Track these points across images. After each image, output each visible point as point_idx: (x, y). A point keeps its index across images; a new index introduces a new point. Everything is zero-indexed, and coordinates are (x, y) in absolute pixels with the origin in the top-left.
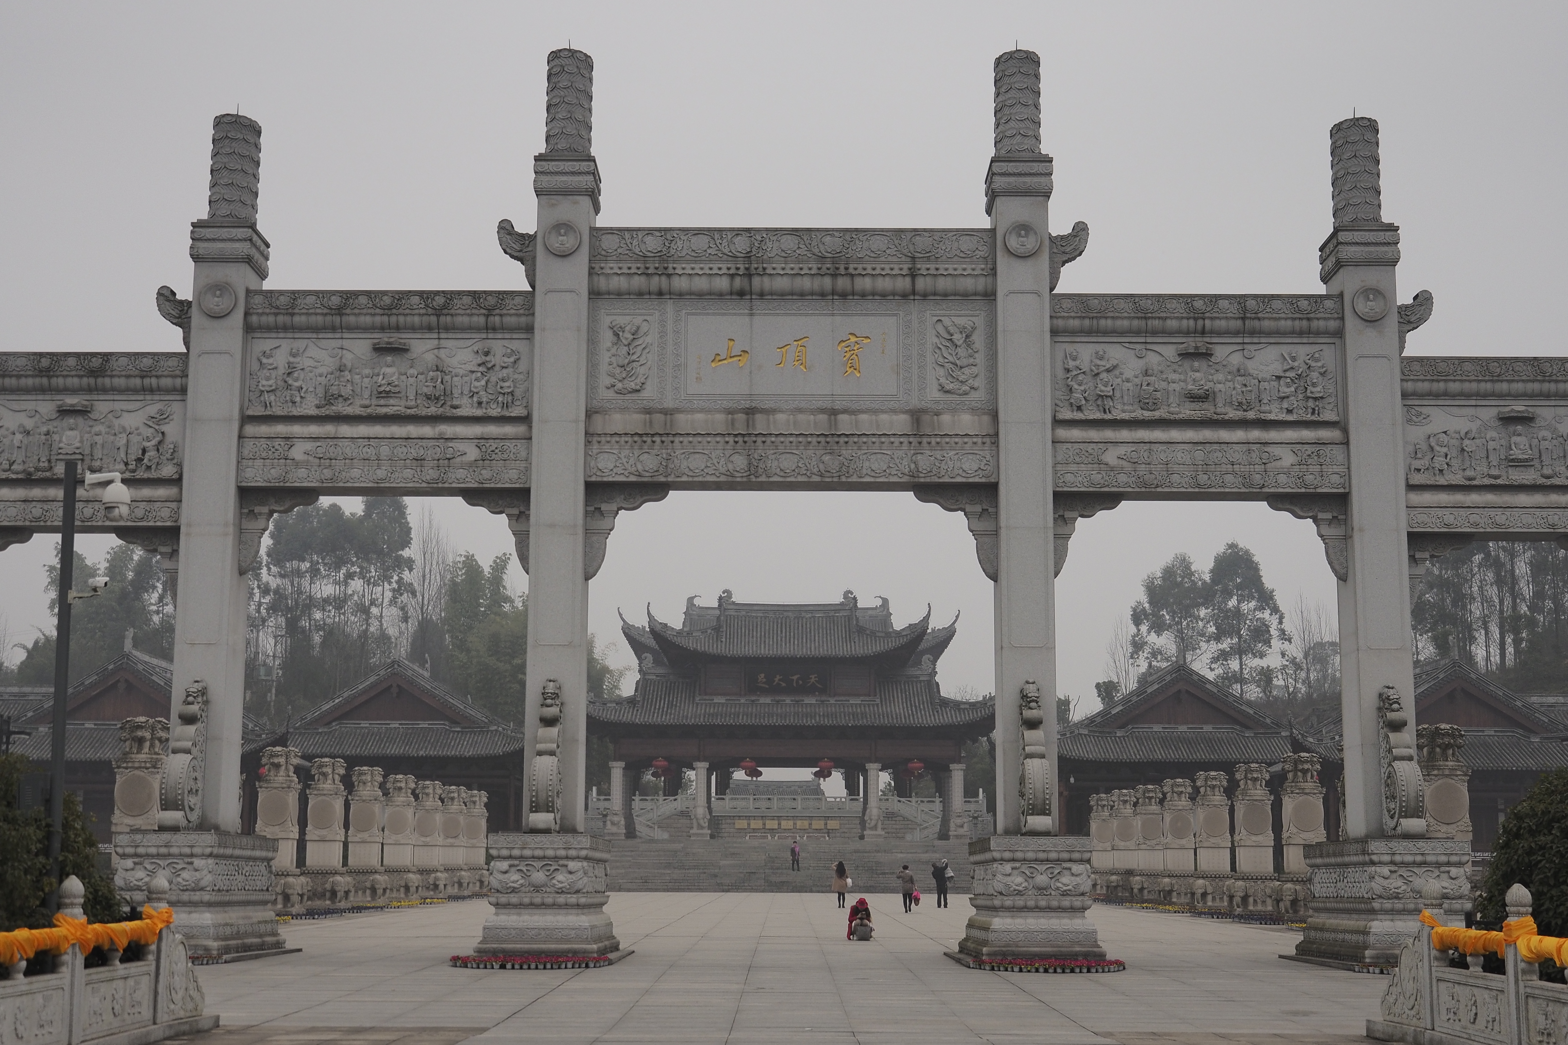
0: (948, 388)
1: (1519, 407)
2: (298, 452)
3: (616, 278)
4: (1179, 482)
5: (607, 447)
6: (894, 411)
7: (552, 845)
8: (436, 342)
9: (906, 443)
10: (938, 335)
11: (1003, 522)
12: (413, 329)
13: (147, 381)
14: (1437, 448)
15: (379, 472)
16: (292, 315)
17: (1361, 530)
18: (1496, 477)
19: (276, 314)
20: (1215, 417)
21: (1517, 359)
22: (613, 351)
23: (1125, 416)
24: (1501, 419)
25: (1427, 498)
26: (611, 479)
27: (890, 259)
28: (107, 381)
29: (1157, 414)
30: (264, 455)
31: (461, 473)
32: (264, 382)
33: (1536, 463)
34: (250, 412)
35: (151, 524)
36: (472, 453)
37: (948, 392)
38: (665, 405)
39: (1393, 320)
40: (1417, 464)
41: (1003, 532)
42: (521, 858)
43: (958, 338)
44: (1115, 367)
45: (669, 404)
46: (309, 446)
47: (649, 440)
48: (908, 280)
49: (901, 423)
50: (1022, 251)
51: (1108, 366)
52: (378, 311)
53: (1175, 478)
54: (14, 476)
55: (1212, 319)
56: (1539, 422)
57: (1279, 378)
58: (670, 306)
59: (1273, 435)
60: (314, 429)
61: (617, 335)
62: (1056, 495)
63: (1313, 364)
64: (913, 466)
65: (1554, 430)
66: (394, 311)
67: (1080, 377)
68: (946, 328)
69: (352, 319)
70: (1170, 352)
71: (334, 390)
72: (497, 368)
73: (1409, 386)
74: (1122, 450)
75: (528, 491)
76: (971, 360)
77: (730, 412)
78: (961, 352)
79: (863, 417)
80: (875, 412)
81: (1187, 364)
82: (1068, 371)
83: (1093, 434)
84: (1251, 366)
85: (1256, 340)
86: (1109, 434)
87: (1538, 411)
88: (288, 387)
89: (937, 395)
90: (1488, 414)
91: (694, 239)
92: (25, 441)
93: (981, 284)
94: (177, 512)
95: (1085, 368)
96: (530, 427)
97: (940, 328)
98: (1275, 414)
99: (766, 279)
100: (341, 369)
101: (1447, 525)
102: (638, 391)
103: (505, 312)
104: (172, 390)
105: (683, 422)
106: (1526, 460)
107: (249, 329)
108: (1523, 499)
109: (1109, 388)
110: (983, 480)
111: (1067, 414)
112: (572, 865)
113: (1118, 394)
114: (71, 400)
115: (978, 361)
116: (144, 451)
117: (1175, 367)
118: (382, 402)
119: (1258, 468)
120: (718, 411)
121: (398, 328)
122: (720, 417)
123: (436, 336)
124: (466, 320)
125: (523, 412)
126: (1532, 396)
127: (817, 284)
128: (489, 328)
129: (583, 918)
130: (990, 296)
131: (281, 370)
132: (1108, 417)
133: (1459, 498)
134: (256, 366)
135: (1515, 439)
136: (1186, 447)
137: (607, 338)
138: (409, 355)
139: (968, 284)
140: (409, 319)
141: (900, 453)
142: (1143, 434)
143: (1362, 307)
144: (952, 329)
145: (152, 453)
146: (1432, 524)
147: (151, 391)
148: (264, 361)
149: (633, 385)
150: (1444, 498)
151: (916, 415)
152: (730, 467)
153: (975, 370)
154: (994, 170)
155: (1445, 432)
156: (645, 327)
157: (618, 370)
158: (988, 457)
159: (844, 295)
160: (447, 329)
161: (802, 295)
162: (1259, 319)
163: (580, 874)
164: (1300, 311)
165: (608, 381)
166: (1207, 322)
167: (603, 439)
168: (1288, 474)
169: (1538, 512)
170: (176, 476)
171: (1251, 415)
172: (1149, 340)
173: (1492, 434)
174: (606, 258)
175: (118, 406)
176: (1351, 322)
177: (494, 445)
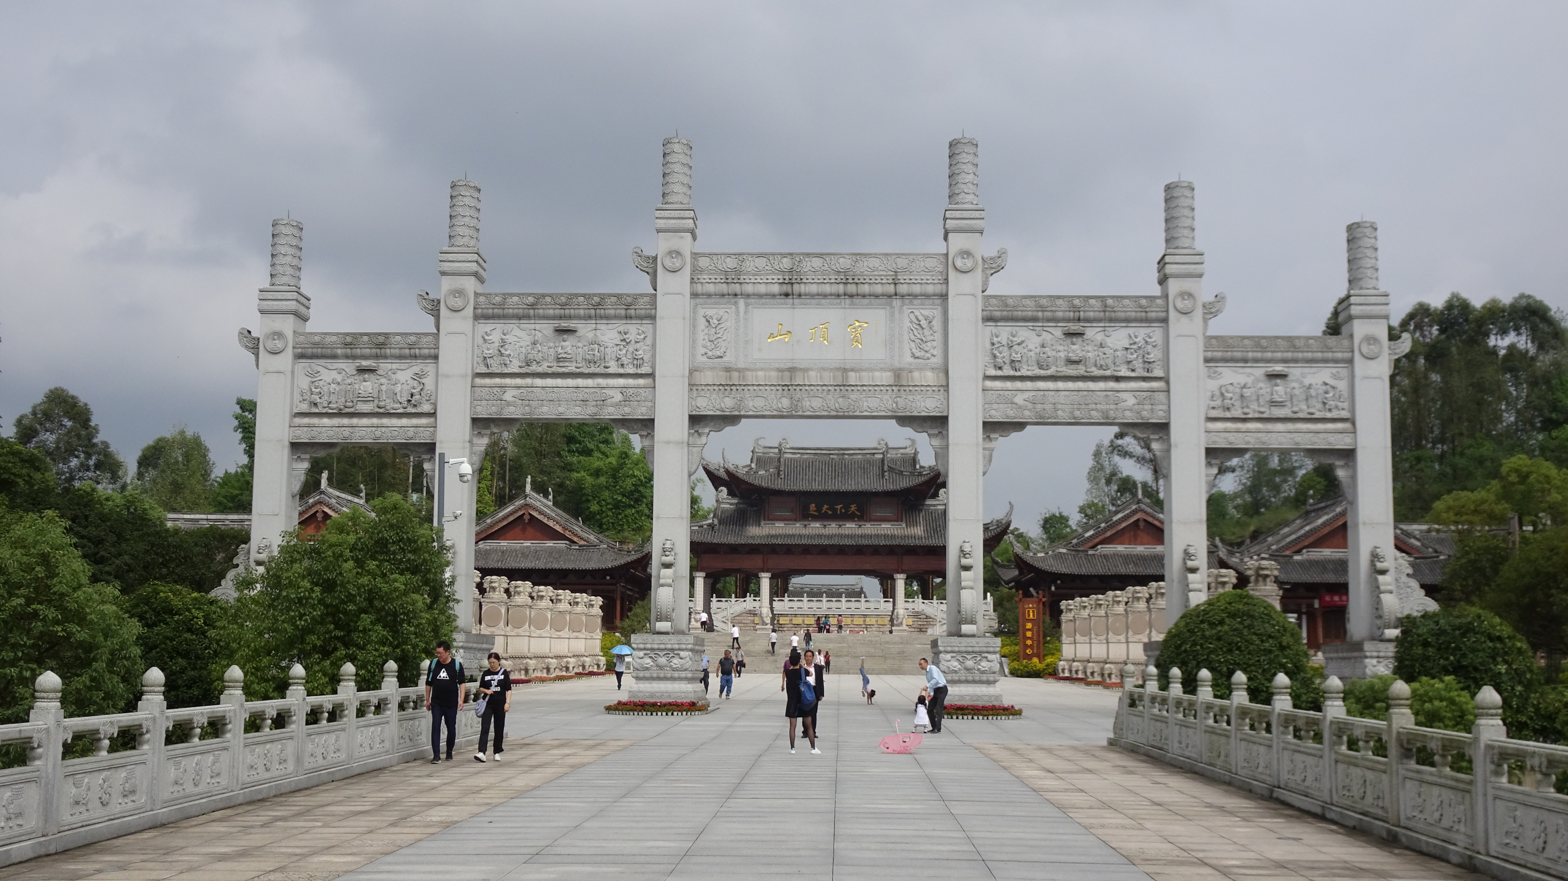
0: (917, 355)
1: (1278, 368)
2: (509, 396)
3: (707, 285)
4: (1062, 416)
5: (702, 393)
6: (882, 370)
7: (671, 641)
8: (594, 326)
9: (890, 391)
10: (911, 322)
11: (950, 441)
12: (579, 317)
13: (412, 351)
14: (1226, 394)
15: (560, 409)
16: (504, 309)
17: (1176, 446)
18: (1262, 413)
19: (493, 309)
20: (1086, 374)
21: (1277, 337)
22: (706, 331)
23: (1029, 373)
24: (1268, 375)
25: (1219, 425)
26: (704, 413)
27: (881, 273)
28: (388, 351)
29: (1049, 372)
30: (487, 397)
31: (611, 410)
32: (487, 352)
33: (1288, 404)
34: (478, 371)
35: (417, 441)
36: (618, 397)
37: (918, 358)
38: (739, 366)
39: (1199, 312)
40: (1213, 404)
41: (950, 448)
42: (652, 649)
43: (923, 323)
44: (1023, 342)
45: (741, 365)
46: (515, 392)
47: (728, 388)
48: (892, 286)
49: (886, 378)
50: (964, 268)
51: (1019, 341)
52: (558, 306)
53: (1060, 413)
54: (331, 411)
55: (1084, 311)
56: (1290, 378)
57: (1127, 349)
58: (741, 302)
59: (1122, 385)
60: (518, 381)
61: (709, 322)
62: (985, 424)
63: (1149, 340)
64: (894, 405)
65: (1301, 382)
66: (568, 307)
67: (1001, 349)
68: (916, 317)
69: (541, 311)
70: (1058, 333)
71: (530, 356)
72: (633, 342)
73: (1209, 354)
74: (1026, 395)
75: (653, 420)
76: (932, 338)
77: (779, 370)
78: (927, 332)
79: (864, 374)
80: (871, 370)
81: (1069, 341)
82: (993, 344)
83: (1009, 384)
84: (1109, 342)
85: (1113, 325)
86: (1019, 384)
87: (1292, 371)
88: (502, 355)
89: (911, 360)
90: (1260, 371)
91: (757, 260)
92: (337, 389)
93: (939, 289)
94: (434, 434)
95: (1004, 343)
96: (654, 380)
97: (912, 316)
98: (1124, 372)
99: (802, 286)
100: (534, 343)
101: (1231, 443)
102: (721, 357)
103: (637, 307)
104: (429, 357)
105: (750, 378)
106: (1281, 402)
107: (476, 317)
108: (1280, 426)
109: (1019, 355)
110: (939, 414)
111: (992, 372)
112: (682, 654)
113: (1025, 359)
114: (365, 363)
115: (936, 338)
116: (412, 395)
117: (1061, 342)
118: (561, 364)
119: (1112, 407)
120: (773, 370)
121: (570, 317)
122: (774, 374)
123: (594, 322)
124: (612, 312)
125: (649, 370)
126: (1285, 361)
127: (834, 289)
128: (628, 317)
129: (689, 686)
130: (944, 297)
131: (497, 344)
132: (1018, 374)
133: (1240, 425)
134: (481, 341)
135: (1276, 388)
136: (1066, 393)
137: (702, 323)
138: (577, 334)
139: (930, 289)
140: (577, 311)
141: (887, 397)
142: (1041, 385)
143: (1180, 304)
144: (920, 318)
145: (417, 397)
146: (1221, 443)
147: (415, 357)
148: (487, 338)
149: (719, 354)
150: (1229, 425)
151: (898, 373)
152: (780, 405)
153: (935, 344)
154: (947, 216)
155: (1231, 384)
156: (726, 316)
157: (709, 344)
158: (942, 399)
159: (851, 296)
160: (601, 318)
161: (825, 296)
162: (1115, 312)
163: (688, 659)
164: (1141, 307)
165: (703, 351)
166: (1082, 313)
167: (700, 388)
168: (1131, 410)
169: (1288, 435)
170: (432, 411)
171: (1108, 373)
172: (1045, 324)
173: (1261, 385)
174: (702, 271)
175: (394, 366)
176: (1172, 314)
177: (631, 391)
